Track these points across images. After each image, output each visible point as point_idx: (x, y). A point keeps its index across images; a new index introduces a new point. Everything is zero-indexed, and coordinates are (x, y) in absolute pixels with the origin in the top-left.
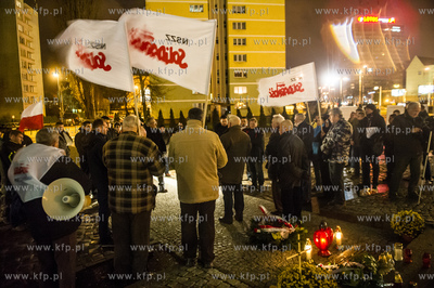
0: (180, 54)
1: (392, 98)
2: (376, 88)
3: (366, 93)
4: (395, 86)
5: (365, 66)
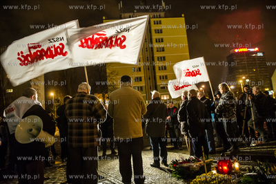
4: (266, 89)
5: (244, 78)
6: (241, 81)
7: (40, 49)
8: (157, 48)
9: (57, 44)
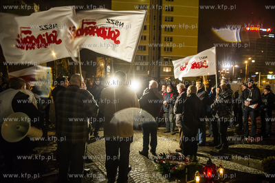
0: (116, 33)
1: (268, 80)
2: (257, 73)
3: (250, 76)
4: (270, 73)
5: (250, 59)
6: (246, 62)
7: (30, 36)
8: (166, 18)
9: (50, 32)
